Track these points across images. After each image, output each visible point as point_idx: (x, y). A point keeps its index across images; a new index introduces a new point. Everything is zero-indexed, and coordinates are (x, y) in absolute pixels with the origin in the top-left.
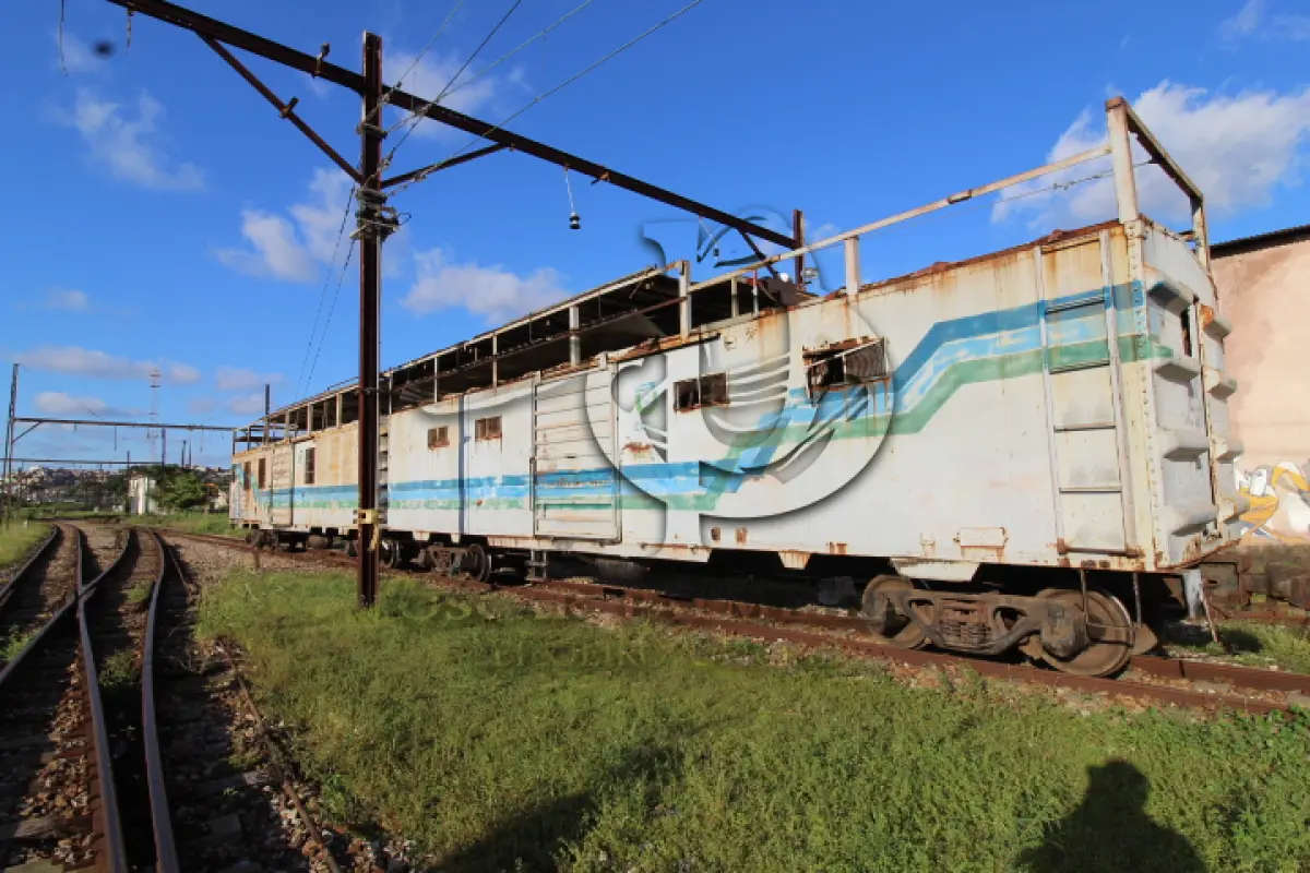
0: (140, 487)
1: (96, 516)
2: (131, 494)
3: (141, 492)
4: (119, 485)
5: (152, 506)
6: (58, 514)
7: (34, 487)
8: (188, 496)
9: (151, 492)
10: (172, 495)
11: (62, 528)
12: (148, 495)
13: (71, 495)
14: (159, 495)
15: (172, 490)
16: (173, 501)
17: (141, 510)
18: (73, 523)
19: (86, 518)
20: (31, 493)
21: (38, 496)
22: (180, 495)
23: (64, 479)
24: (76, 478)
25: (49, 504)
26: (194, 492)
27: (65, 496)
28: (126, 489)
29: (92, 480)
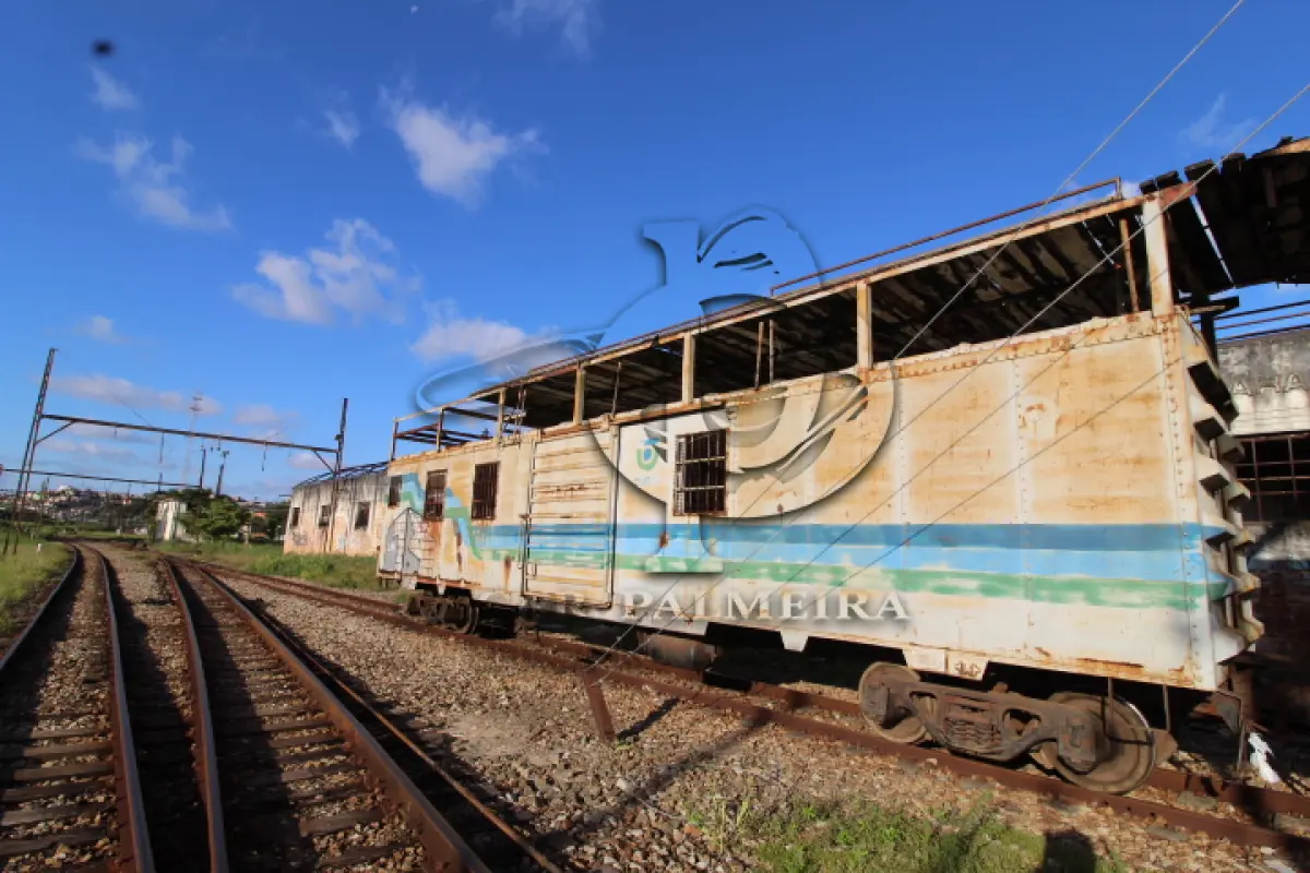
0: (169, 511)
1: (120, 539)
2: (159, 517)
3: (170, 516)
4: (145, 508)
5: (181, 531)
6: (80, 533)
7: (61, 506)
8: (221, 523)
9: (182, 517)
10: (204, 521)
11: (85, 553)
12: (177, 519)
13: (95, 515)
14: (190, 520)
15: (205, 516)
16: (204, 527)
17: (167, 535)
18: (95, 546)
19: (108, 540)
20: (57, 511)
21: (64, 514)
22: (213, 522)
23: (90, 499)
24: (103, 499)
25: (72, 523)
26: (228, 519)
27: (89, 516)
28: (154, 512)
29: (117, 502)
